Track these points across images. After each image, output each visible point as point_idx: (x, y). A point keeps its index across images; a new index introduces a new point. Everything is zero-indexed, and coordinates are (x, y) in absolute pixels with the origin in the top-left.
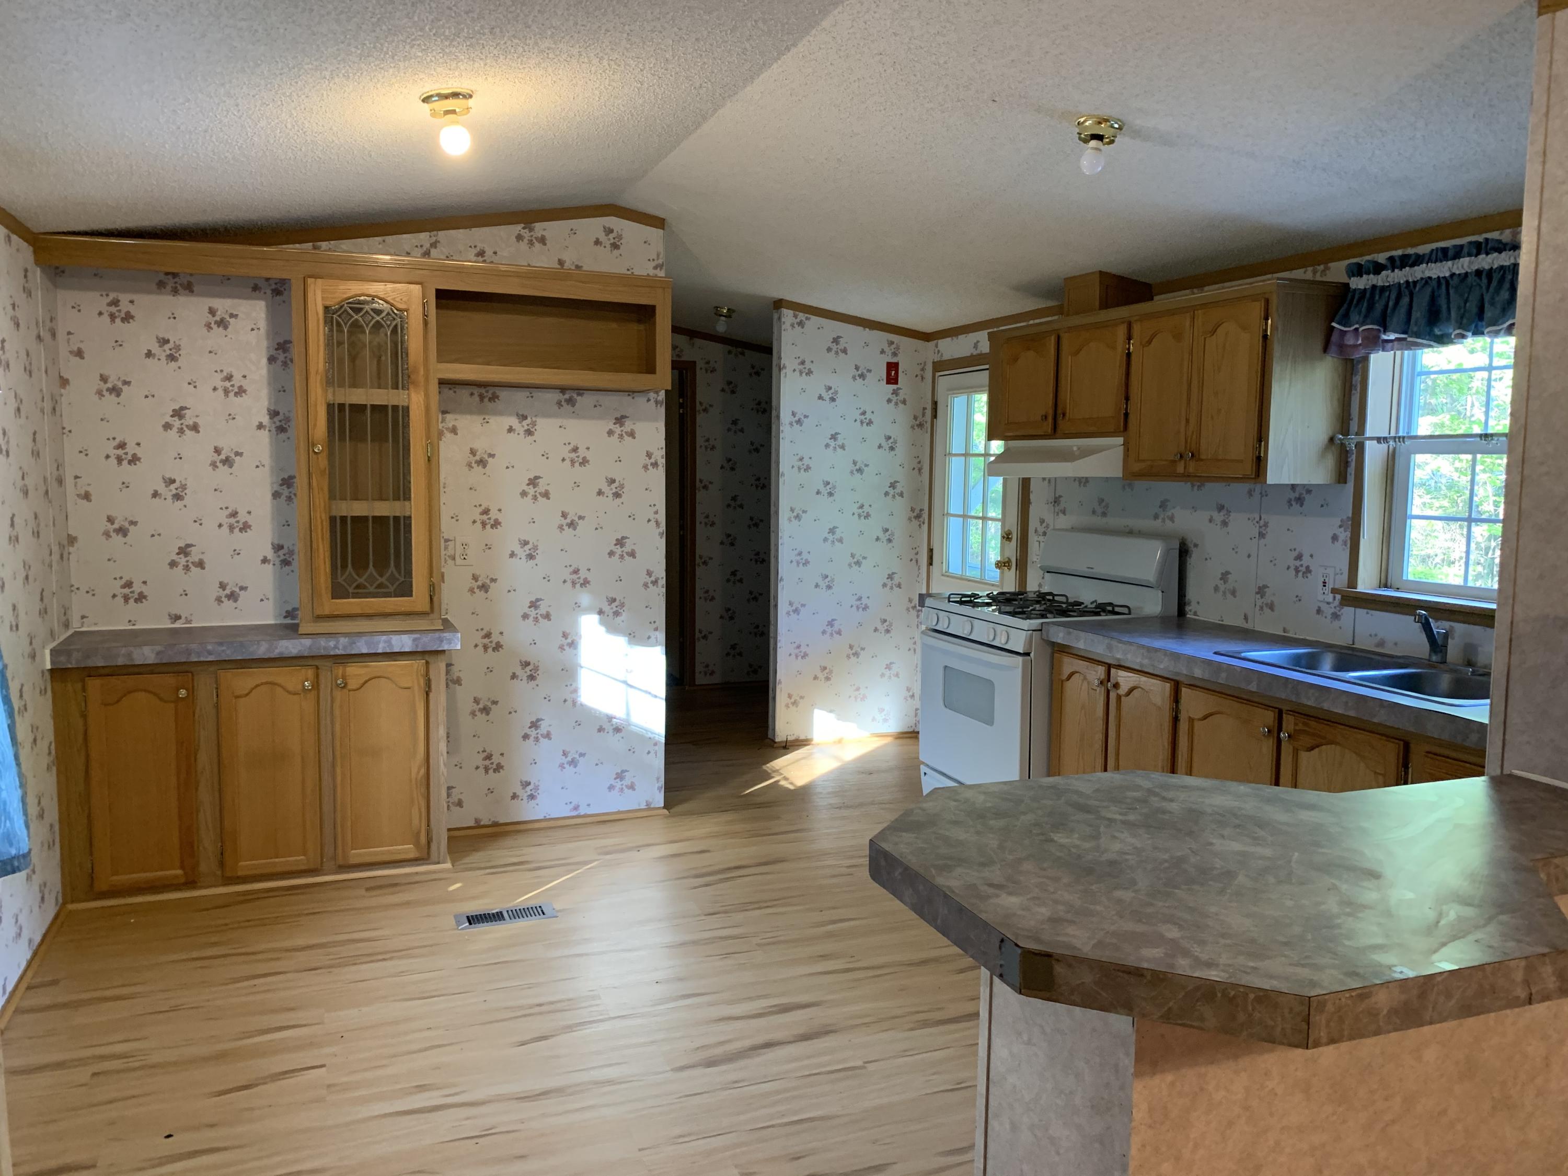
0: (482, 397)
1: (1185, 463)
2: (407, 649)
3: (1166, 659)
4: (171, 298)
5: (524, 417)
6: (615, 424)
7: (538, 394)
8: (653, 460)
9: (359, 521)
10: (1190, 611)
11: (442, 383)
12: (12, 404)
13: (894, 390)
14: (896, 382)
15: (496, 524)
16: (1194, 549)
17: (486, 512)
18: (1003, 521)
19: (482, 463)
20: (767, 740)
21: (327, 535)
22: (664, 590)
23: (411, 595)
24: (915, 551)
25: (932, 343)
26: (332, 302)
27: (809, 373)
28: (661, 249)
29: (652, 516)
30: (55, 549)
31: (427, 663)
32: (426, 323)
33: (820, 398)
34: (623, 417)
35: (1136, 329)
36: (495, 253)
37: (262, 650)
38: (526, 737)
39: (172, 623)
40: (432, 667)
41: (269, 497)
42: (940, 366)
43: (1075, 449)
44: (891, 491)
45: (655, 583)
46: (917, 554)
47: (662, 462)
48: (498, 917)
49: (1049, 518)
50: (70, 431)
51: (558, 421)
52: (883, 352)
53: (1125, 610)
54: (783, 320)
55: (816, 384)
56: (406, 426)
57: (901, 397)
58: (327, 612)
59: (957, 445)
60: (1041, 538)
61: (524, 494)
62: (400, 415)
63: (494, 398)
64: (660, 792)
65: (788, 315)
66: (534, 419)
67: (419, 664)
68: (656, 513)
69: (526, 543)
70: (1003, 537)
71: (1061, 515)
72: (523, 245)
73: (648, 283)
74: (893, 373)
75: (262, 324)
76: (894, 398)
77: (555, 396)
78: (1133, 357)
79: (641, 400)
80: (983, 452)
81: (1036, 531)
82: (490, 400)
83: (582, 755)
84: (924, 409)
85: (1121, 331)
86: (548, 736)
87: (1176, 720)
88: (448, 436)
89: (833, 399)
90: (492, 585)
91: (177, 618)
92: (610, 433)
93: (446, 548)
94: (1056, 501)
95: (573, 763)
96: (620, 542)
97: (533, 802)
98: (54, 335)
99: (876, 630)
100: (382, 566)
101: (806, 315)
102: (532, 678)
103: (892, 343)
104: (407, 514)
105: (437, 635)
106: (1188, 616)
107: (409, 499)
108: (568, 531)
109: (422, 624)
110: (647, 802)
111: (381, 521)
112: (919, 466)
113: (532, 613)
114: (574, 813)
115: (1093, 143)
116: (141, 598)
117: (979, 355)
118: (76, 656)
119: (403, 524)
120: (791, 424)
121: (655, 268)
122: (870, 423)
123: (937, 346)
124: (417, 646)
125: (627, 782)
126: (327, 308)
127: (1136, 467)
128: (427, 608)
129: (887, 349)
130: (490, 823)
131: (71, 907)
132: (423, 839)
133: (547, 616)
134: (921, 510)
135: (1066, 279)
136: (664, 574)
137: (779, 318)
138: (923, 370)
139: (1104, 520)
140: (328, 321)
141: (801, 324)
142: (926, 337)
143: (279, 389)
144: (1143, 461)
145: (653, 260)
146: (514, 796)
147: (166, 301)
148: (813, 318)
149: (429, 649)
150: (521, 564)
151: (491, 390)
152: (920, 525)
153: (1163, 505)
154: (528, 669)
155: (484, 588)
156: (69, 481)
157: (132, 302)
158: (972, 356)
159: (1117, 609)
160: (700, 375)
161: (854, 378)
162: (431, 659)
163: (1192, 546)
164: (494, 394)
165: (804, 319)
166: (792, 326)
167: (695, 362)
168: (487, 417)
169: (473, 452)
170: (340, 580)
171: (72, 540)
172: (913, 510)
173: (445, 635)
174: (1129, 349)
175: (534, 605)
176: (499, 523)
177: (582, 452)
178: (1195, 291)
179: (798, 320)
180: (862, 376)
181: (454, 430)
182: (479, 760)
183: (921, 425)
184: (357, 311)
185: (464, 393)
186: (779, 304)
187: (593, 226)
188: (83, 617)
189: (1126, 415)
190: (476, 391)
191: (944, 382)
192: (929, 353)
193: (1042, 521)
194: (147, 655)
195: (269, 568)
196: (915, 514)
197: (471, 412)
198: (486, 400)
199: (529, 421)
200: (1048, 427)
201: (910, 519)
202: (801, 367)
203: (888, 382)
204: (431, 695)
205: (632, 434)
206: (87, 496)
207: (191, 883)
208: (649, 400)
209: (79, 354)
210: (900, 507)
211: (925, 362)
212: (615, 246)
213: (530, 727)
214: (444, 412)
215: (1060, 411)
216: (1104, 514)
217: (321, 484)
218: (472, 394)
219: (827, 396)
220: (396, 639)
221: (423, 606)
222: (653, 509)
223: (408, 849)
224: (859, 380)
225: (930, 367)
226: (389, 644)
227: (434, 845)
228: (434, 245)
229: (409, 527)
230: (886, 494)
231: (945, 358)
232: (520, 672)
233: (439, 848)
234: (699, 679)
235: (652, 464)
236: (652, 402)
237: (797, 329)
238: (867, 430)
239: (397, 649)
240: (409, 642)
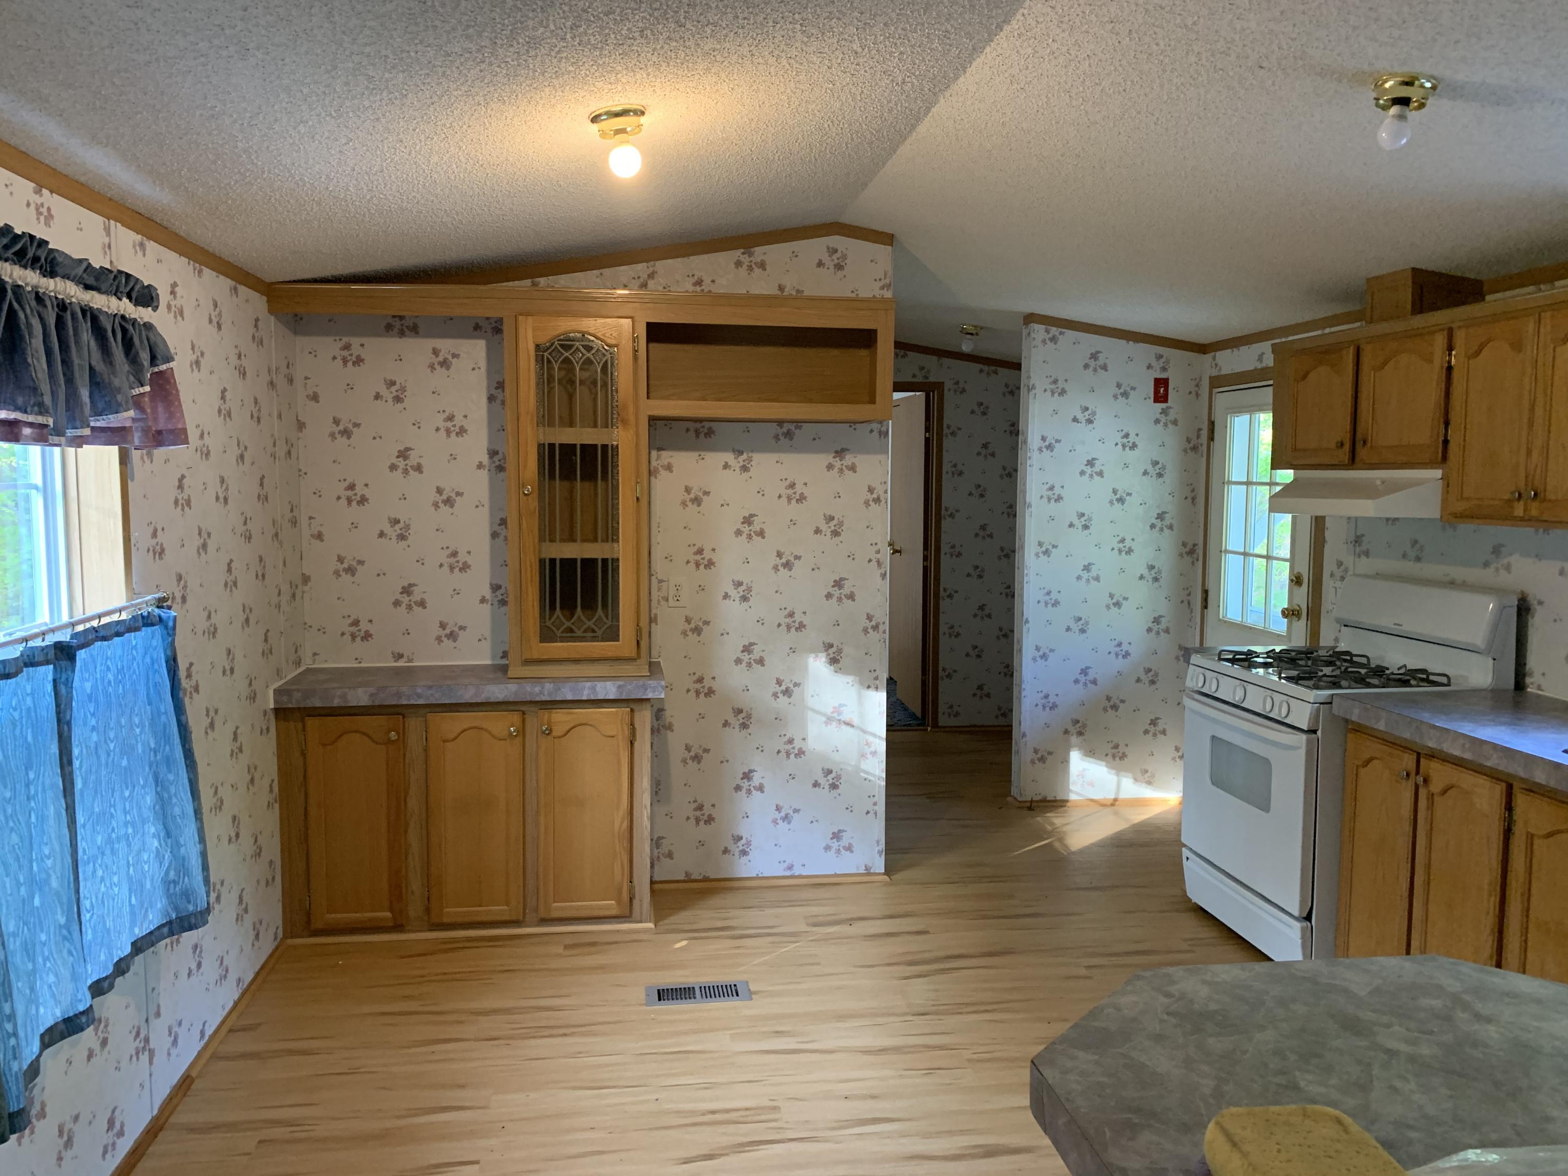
0: (697, 432)
1: (1525, 505)
2: (611, 697)
3: (1495, 756)
4: (398, 339)
5: (741, 453)
6: (834, 457)
7: (755, 428)
8: (875, 496)
9: (568, 564)
10: (1532, 684)
11: (653, 420)
12: (236, 451)
13: (1163, 409)
14: (1165, 401)
15: (710, 564)
16: (1538, 608)
17: (700, 552)
18: (1292, 560)
20: (1009, 799)
21: (537, 578)
22: (887, 637)
23: (618, 640)
24: (1187, 592)
25: (1209, 357)
26: (544, 339)
27: (1063, 392)
28: (889, 268)
29: (874, 556)
30: (285, 588)
31: (632, 711)
32: (636, 358)
33: (1075, 420)
34: (845, 449)
35: (1460, 338)
36: (713, 281)
37: (468, 696)
38: (738, 788)
39: (395, 661)
40: (637, 715)
41: (487, 537)
42: (1218, 382)
43: (1378, 482)
44: (1159, 523)
45: (876, 628)
46: (1189, 594)
47: (887, 496)
48: (689, 993)
49: (1349, 560)
50: (306, 474)
51: (775, 456)
52: (1149, 367)
53: (1444, 680)
54: (1033, 336)
55: (1071, 405)
56: (614, 466)
57: (1171, 417)
58: (535, 656)
59: (1236, 471)
60: (1338, 584)
61: (738, 533)
62: (609, 454)
63: (710, 433)
64: (880, 856)
65: (1037, 330)
66: (750, 454)
67: (623, 712)
69: (740, 584)
70: (1292, 581)
71: (1363, 558)
72: (743, 271)
73: (872, 304)
74: (1162, 390)
75: (483, 364)
76: (1163, 419)
77: (773, 430)
78: (1456, 374)
79: (864, 430)
80: (1268, 481)
81: (1332, 575)
82: (706, 436)
83: (796, 811)
84: (1200, 430)
85: (1440, 341)
86: (761, 788)
87: (1508, 833)
88: (663, 473)
89: (1089, 421)
90: (705, 628)
91: (401, 656)
92: (830, 467)
93: (659, 589)
94: (1358, 540)
95: (786, 818)
96: (838, 584)
97: (744, 859)
98: (291, 381)
99: (1139, 680)
100: (589, 611)
101: (1060, 330)
102: (744, 726)
103: (1160, 356)
104: (615, 556)
105: (643, 682)
106: (1529, 690)
107: (617, 540)
108: (783, 573)
109: (628, 671)
110: (866, 866)
111: (589, 563)
112: (1193, 494)
113: (746, 657)
114: (788, 873)
115: (1394, 110)
116: (367, 636)
117: (1263, 369)
118: (297, 695)
119: (609, 566)
120: (1040, 450)
121: (882, 288)
122: (1134, 446)
123: (1214, 359)
124: (621, 693)
125: (845, 842)
126: (538, 346)
127: (1460, 507)
128: (634, 655)
129: (1154, 363)
130: (701, 878)
131: (290, 941)
132: (625, 896)
133: (761, 661)
134: (1195, 545)
135: (1368, 280)
136: (887, 619)
137: (1029, 335)
138: (1198, 386)
139: (1418, 565)
140: (540, 359)
141: (1054, 339)
142: (1202, 349)
143: (497, 428)
144: (1468, 499)
145: (880, 280)
146: (726, 851)
147: (394, 344)
148: (1068, 332)
149: (633, 697)
150: (734, 608)
151: (707, 424)
152: (1193, 562)
153: (1497, 551)
154: (741, 716)
155: (697, 630)
156: (304, 521)
157: (362, 345)
158: (1256, 369)
159: (1432, 678)
160: (947, 396)
161: (1115, 397)
162: (636, 707)
163: (1535, 602)
164: (710, 429)
165: (1057, 334)
166: (1044, 342)
167: (943, 385)
168: (702, 453)
169: (688, 490)
170: (548, 624)
171: (306, 579)
172: (1184, 545)
173: (650, 682)
174: (1449, 362)
175: (747, 649)
176: (714, 564)
177: (799, 488)
178: (1542, 287)
179: (1051, 335)
180: (1125, 395)
181: (669, 468)
182: (689, 810)
183: (1195, 449)
184: (567, 348)
185: (679, 430)
186: (1030, 318)
187: (817, 247)
188: (315, 654)
189: (1446, 442)
190: (691, 425)
191: (1222, 400)
192: (1206, 365)
193: (1340, 564)
194: (360, 697)
195: (487, 608)
196: (1187, 549)
197: (686, 449)
198: (703, 435)
199: (745, 456)
200: (1344, 455)
201: (1181, 555)
202: (1053, 386)
203: (1156, 400)
204: (636, 744)
205: (853, 468)
206: (319, 536)
207: (398, 927)
208: (872, 431)
209: (315, 398)
210: (1168, 541)
211: (1201, 378)
212: (839, 267)
213: (742, 779)
214: (655, 449)
215: (1359, 436)
216: (1418, 559)
217: (532, 525)
218: (688, 430)
219: (1082, 417)
220: (599, 685)
221: (630, 651)
222: (875, 548)
223: (609, 905)
224: (1121, 400)
225: (1206, 383)
226: (593, 689)
227: (636, 902)
228: (651, 276)
229: (616, 570)
230: (1153, 526)
231: (1224, 372)
232: (732, 720)
233: (641, 905)
234: (943, 720)
235: (874, 500)
236: (876, 433)
237: (1050, 345)
238: (1130, 455)
239: (601, 696)
240: (614, 690)
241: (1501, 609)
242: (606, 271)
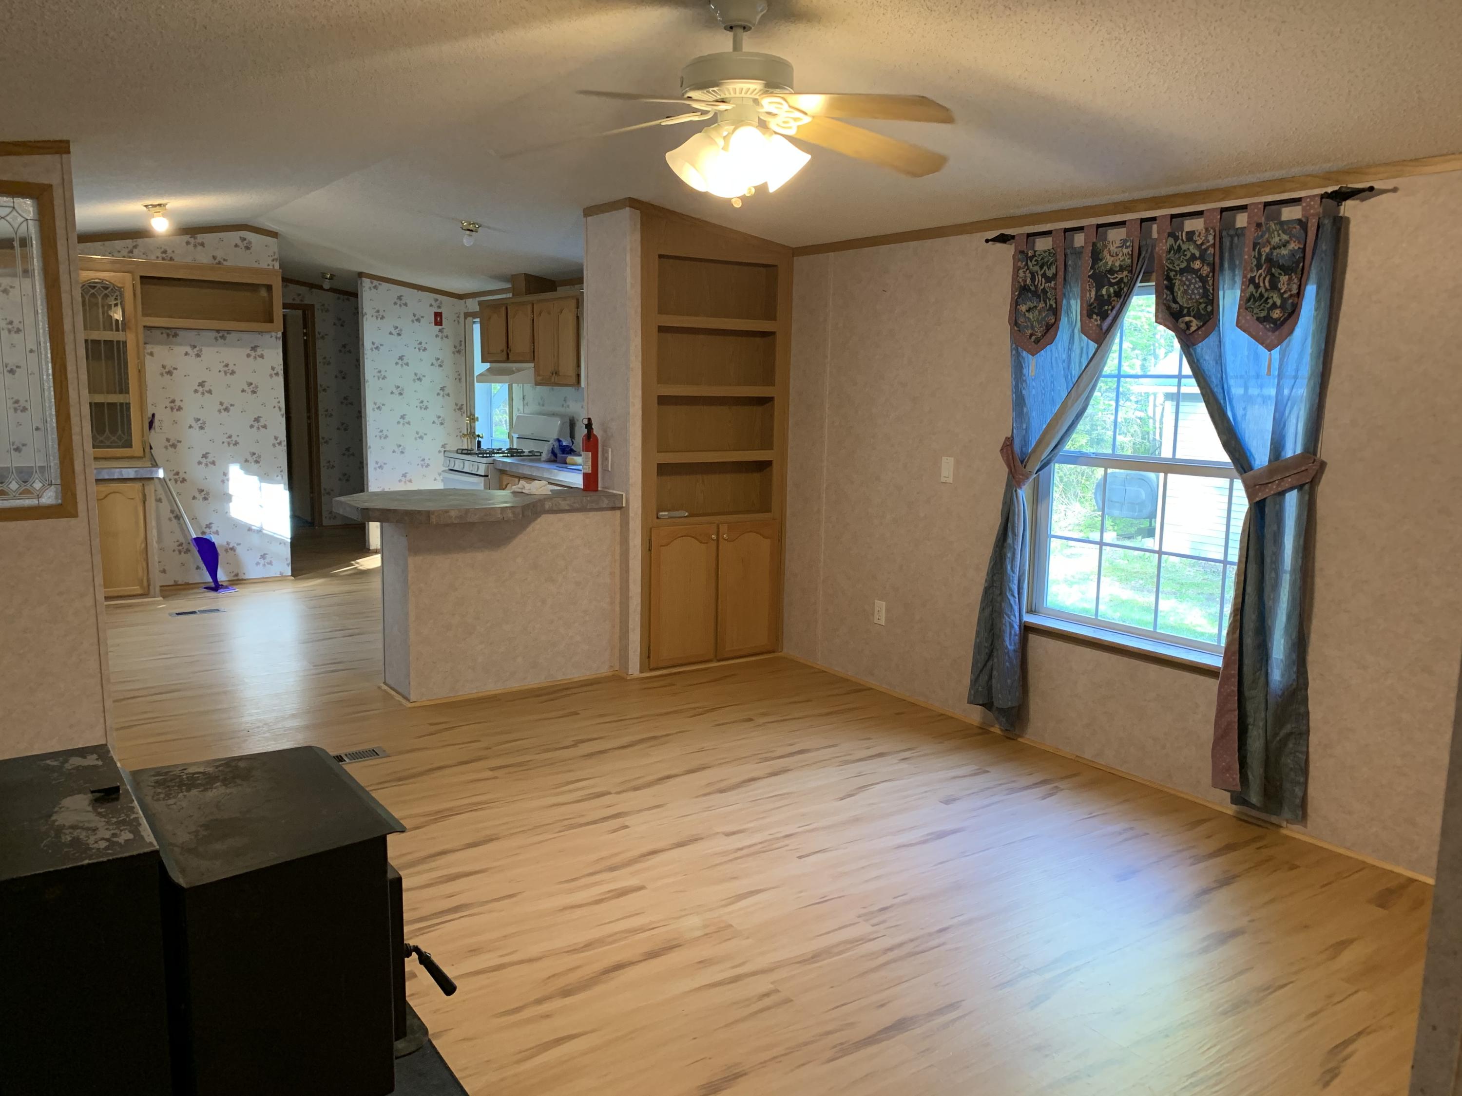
0: (168, 335)
1: (555, 378)
2: (131, 477)
5: (195, 347)
6: (251, 350)
7: (203, 333)
8: (275, 372)
11: (146, 328)
13: (440, 329)
14: (441, 325)
15: (180, 409)
17: (173, 401)
19: (170, 373)
20: (365, 549)
21: (89, 413)
22: (286, 448)
23: (132, 447)
25: (462, 301)
27: (383, 318)
28: (276, 250)
29: (277, 405)
31: (143, 485)
32: (135, 295)
34: (256, 347)
35: (536, 308)
36: (173, 252)
40: (146, 488)
42: (468, 316)
43: (517, 369)
44: (441, 393)
45: (280, 444)
47: (281, 372)
48: (194, 612)
51: (216, 349)
52: (431, 305)
54: (363, 285)
55: (388, 325)
56: (125, 352)
57: (445, 334)
61: (196, 391)
62: (121, 346)
63: (175, 335)
64: (289, 566)
65: (366, 282)
66: (201, 348)
67: (138, 485)
68: (279, 402)
69: (198, 420)
71: (526, 406)
72: (191, 247)
73: (266, 271)
74: (439, 318)
76: (440, 335)
77: (214, 334)
78: (535, 322)
79: (267, 337)
82: (173, 336)
83: (239, 544)
84: (461, 341)
85: (529, 307)
88: (149, 357)
89: (399, 334)
90: (179, 444)
92: (248, 356)
95: (234, 548)
96: (257, 420)
99: (435, 480)
100: (113, 432)
101: (379, 282)
102: (205, 499)
103: (436, 300)
104: (127, 401)
105: (149, 469)
107: (128, 393)
108: (224, 413)
109: (139, 464)
110: (280, 571)
111: (112, 405)
112: (459, 377)
113: (204, 461)
114: (236, 578)
115: (468, 232)
119: (125, 408)
120: (372, 349)
121: (273, 262)
122: (425, 350)
123: (464, 303)
124: (137, 475)
125: (267, 561)
127: (539, 379)
128: (141, 454)
129: (434, 303)
130: (183, 583)
132: (145, 583)
133: (213, 463)
134: (462, 405)
135: (512, 276)
136: (285, 439)
137: (361, 283)
138: (458, 317)
141: (375, 287)
142: (459, 297)
144: (541, 376)
145: (272, 257)
148: (384, 284)
149: (143, 477)
150: (196, 432)
151: (174, 331)
152: (462, 414)
153: (565, 400)
154: (203, 493)
155: (174, 446)
160: (317, 313)
161: (413, 321)
162: (145, 483)
163: (575, 420)
164: (176, 333)
165: (378, 284)
166: (370, 288)
167: (313, 305)
168: (171, 347)
169: (164, 367)
170: (98, 438)
172: (456, 405)
173: (153, 469)
174: (533, 317)
175: (205, 456)
176: (182, 408)
177: (231, 367)
179: (374, 285)
180: (418, 320)
181: (151, 354)
182: (174, 546)
183: (459, 352)
184: (94, 287)
185: (158, 332)
186: (361, 275)
187: (234, 236)
189: (534, 352)
190: (164, 331)
192: (463, 306)
193: (519, 410)
196: (458, 407)
197: (162, 344)
198: (171, 336)
199: (197, 349)
200: (504, 357)
201: (455, 410)
202: (377, 314)
203: (436, 324)
204: (147, 503)
205: (262, 356)
208: (271, 337)
210: (448, 402)
211: (460, 313)
212: (247, 248)
214: (145, 343)
215: (509, 348)
216: (544, 405)
218: (162, 333)
219: (395, 332)
220: (124, 471)
221: (140, 453)
222: (278, 400)
223: (137, 589)
224: (416, 323)
225: (462, 316)
226: (121, 473)
227: (151, 588)
228: (135, 247)
229: (128, 409)
230: (438, 394)
231: (470, 311)
232: (197, 495)
233: (155, 589)
234: (325, 522)
235: (275, 374)
236: (274, 338)
237: (374, 291)
238: (423, 354)
239: (125, 477)
240: (133, 473)
241: (563, 424)
242: (107, 243)
